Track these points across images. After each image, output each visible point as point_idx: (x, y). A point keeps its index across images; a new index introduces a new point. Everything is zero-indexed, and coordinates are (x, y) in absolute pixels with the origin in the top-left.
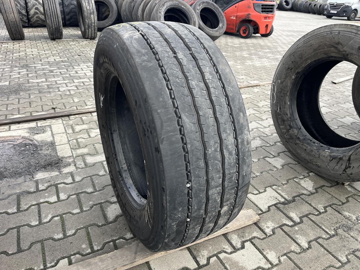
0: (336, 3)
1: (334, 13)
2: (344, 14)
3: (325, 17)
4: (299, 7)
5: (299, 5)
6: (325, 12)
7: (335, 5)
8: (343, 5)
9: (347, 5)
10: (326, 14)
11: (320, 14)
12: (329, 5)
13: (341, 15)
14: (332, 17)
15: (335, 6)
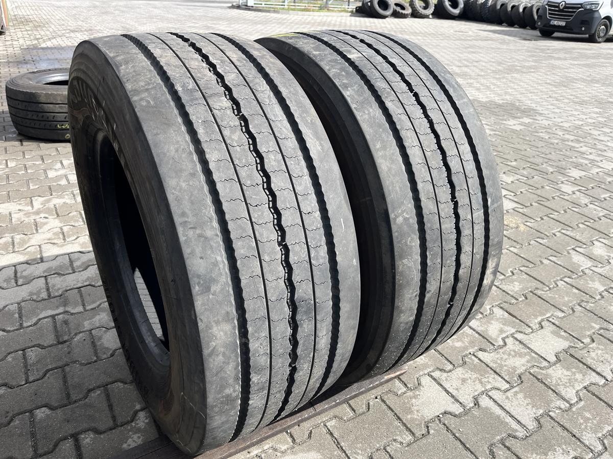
0: (564, 3)
1: (559, 26)
2: (583, 29)
3: (537, 33)
4: (479, 11)
5: (479, 8)
6: (539, 23)
7: (561, 8)
8: (580, 8)
9: (588, 7)
10: (541, 26)
11: (523, 26)
12: (547, 6)
13: (575, 31)
14: (553, 33)
15: (560, 11)
